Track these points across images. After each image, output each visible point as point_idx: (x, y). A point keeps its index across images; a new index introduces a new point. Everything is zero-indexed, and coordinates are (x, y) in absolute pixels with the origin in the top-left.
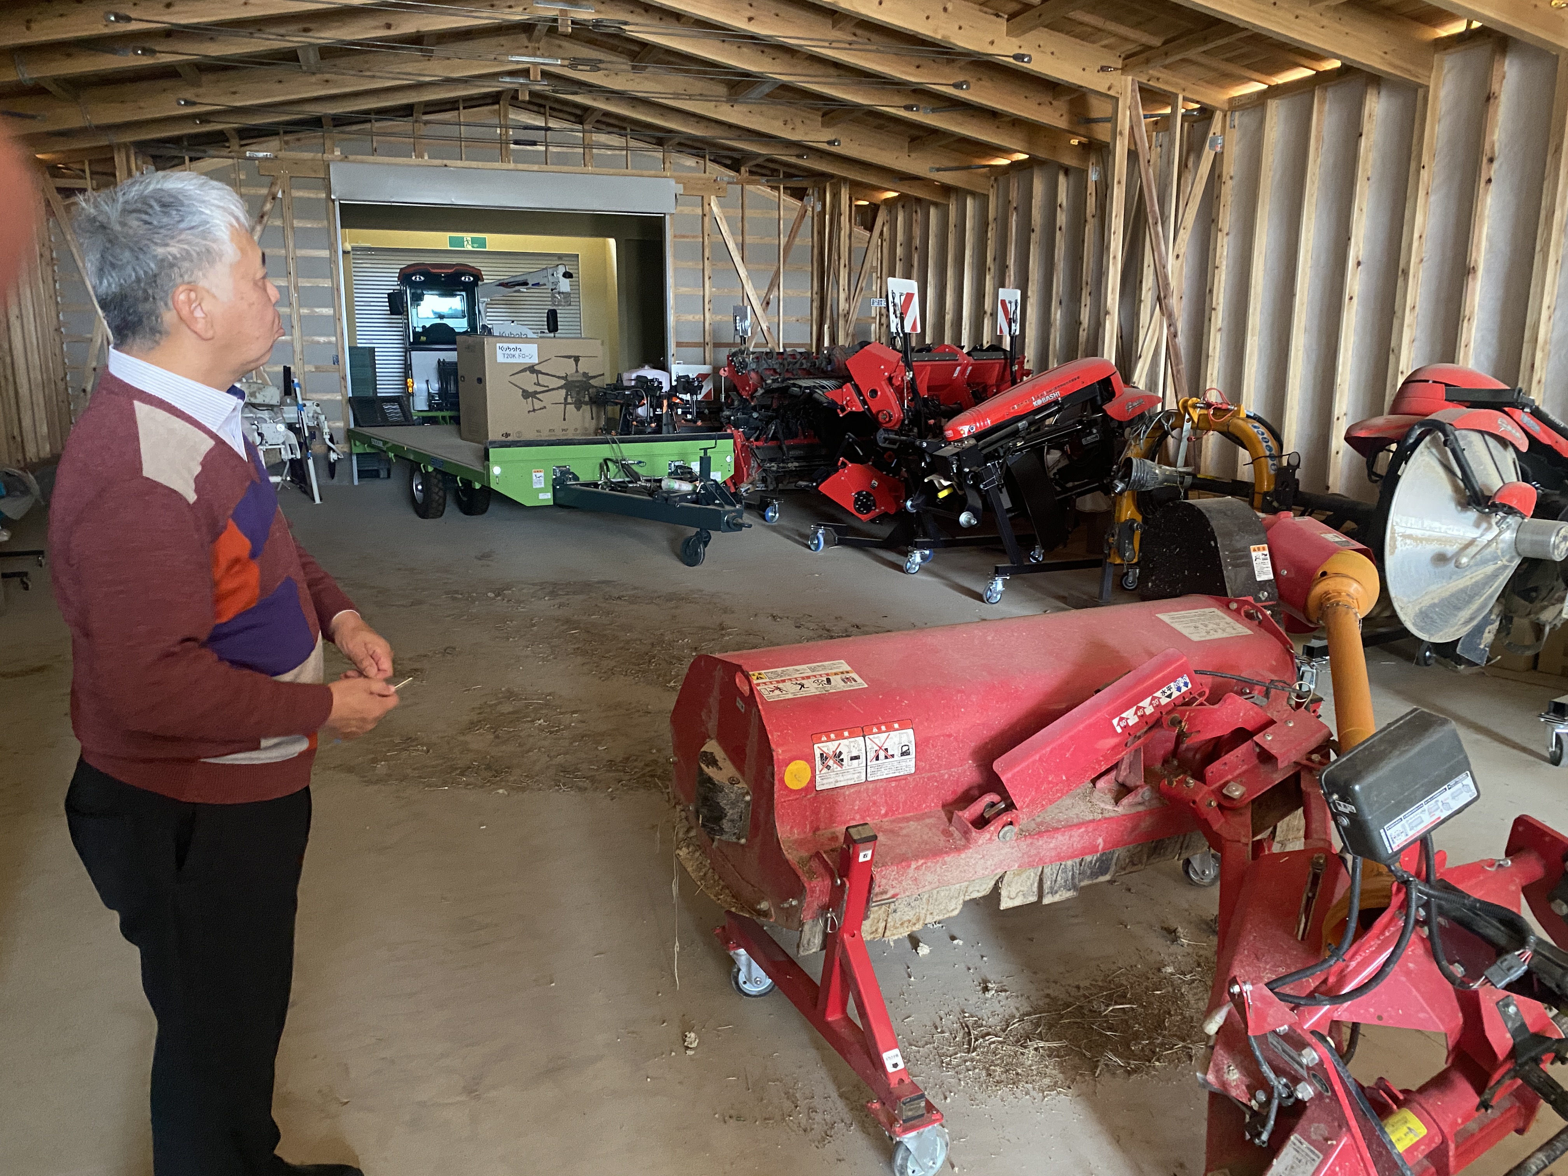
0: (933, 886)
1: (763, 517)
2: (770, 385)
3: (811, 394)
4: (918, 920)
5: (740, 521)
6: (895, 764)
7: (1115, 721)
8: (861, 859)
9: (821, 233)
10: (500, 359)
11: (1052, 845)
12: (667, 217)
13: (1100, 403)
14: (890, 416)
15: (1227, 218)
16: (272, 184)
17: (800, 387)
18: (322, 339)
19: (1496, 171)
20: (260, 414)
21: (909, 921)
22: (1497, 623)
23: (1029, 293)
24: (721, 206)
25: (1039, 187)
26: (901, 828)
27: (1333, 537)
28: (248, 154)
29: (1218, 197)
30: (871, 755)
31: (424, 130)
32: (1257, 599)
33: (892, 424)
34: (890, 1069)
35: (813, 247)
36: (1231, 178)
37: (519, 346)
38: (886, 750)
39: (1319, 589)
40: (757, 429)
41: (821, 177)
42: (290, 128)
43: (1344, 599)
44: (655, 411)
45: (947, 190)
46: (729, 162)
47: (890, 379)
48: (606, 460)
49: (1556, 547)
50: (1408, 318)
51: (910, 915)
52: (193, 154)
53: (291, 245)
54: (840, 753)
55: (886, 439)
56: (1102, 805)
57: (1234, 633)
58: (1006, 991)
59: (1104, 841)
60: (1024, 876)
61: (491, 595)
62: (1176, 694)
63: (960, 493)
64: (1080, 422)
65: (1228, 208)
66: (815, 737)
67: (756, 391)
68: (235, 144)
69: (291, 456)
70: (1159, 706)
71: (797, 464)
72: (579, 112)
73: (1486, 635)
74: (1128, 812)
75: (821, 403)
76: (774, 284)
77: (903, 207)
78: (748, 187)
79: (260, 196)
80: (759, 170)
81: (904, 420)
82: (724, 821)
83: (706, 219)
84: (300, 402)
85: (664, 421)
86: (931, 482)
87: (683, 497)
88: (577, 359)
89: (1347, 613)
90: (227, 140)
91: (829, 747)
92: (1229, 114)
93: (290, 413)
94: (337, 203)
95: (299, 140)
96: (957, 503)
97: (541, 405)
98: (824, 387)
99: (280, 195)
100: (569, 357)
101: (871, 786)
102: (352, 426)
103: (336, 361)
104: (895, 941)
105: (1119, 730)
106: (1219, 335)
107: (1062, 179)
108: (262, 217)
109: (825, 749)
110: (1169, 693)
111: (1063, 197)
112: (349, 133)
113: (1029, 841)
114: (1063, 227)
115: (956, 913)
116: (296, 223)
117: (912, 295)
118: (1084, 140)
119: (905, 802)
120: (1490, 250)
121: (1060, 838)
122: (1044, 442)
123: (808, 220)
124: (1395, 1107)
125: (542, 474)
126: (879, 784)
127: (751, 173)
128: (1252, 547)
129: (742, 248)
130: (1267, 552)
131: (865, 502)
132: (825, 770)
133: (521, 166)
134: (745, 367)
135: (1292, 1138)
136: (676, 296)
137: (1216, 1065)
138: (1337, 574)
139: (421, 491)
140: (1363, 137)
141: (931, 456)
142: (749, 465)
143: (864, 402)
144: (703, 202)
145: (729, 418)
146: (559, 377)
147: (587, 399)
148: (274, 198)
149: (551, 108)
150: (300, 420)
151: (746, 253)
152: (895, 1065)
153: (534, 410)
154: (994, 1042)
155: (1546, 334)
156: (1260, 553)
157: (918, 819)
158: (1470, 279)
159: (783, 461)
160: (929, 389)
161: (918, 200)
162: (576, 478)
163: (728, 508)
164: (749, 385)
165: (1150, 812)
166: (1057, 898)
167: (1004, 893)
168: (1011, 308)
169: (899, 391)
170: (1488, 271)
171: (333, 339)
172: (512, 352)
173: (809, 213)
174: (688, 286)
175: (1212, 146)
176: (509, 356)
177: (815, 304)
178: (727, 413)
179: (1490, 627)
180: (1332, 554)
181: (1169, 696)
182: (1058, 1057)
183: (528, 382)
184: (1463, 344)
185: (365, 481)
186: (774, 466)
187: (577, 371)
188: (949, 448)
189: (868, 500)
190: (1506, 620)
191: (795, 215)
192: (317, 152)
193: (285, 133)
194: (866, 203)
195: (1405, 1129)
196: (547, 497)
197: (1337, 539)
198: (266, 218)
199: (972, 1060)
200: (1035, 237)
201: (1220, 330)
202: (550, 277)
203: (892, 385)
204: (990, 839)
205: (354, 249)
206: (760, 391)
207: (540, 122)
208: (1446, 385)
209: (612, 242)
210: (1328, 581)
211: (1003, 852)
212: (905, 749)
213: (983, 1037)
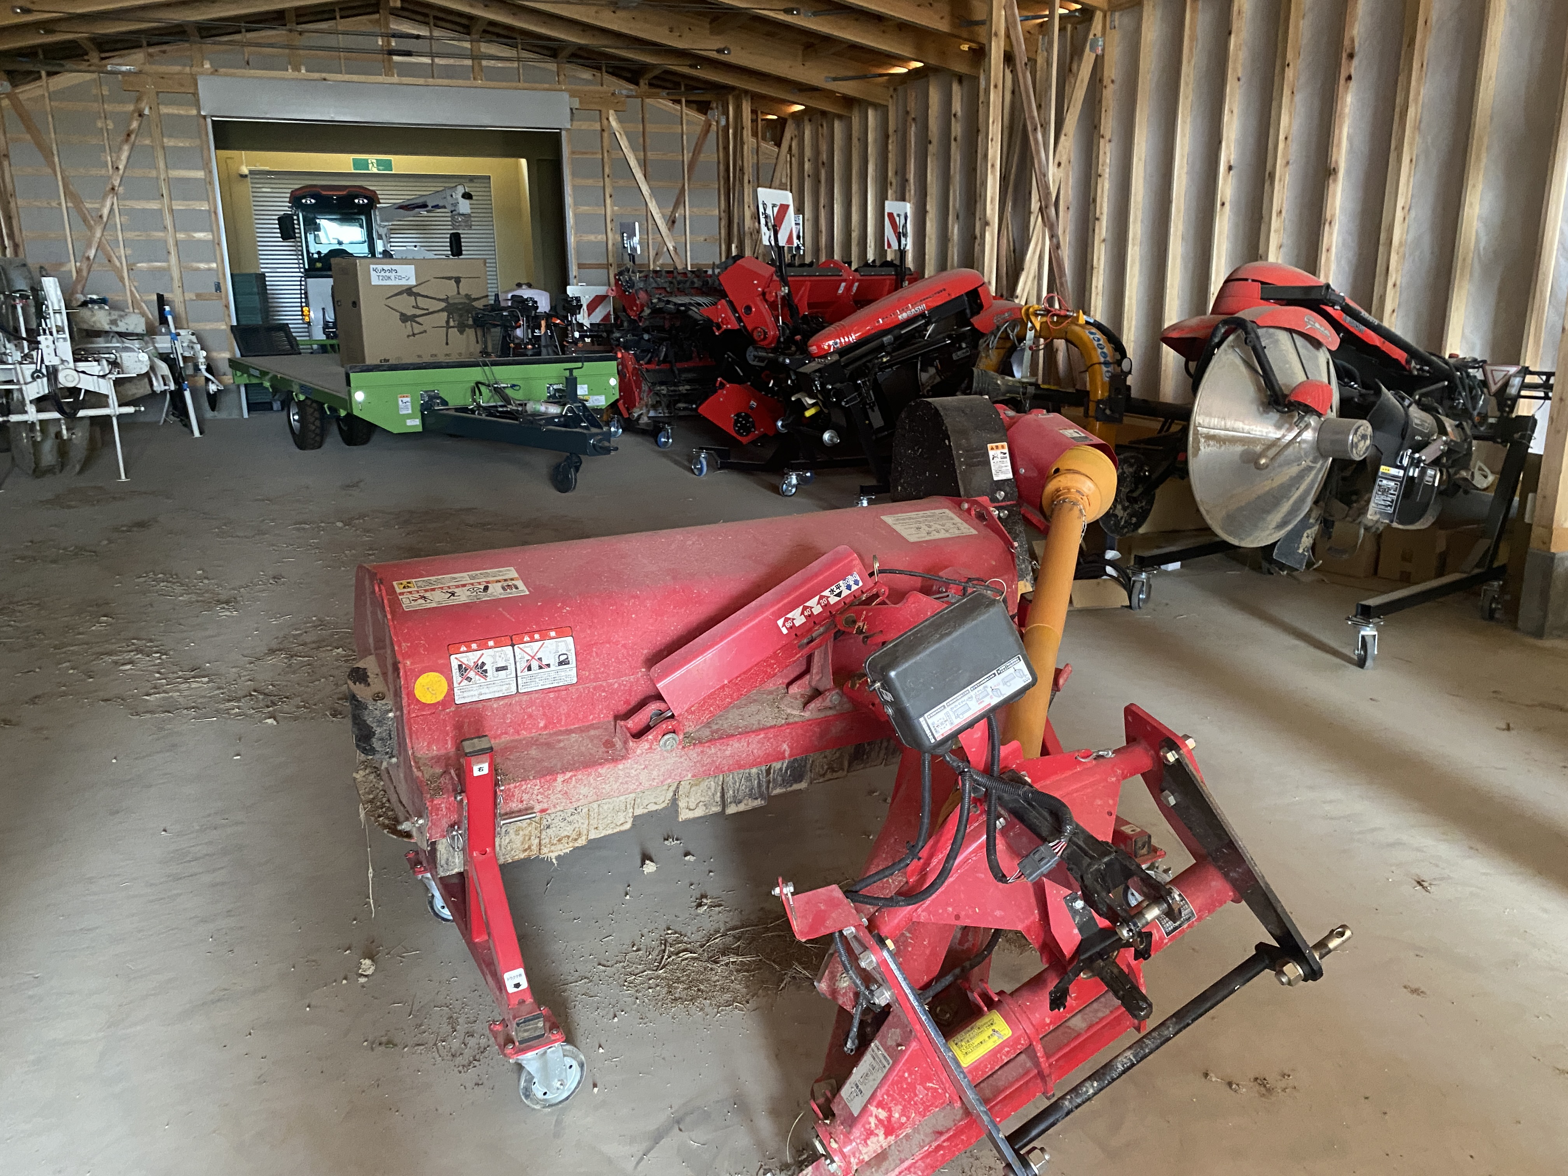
0: (590, 799)
1: (657, 442)
2: (656, 304)
3: (686, 311)
4: (580, 835)
5: (606, 444)
6: (553, 674)
7: (780, 622)
8: (476, 773)
9: (726, 148)
10: (375, 281)
11: (728, 753)
12: (563, 133)
13: (969, 316)
14: (765, 333)
15: (1109, 124)
16: (139, 100)
17: (675, 304)
18: (202, 266)
19: (1355, 67)
20: (128, 344)
21: (568, 837)
22: (1316, 528)
23: (928, 207)
24: (620, 121)
25: (935, 97)
26: (560, 741)
27: (1072, 432)
28: (109, 68)
29: (1100, 101)
30: (522, 665)
31: (299, 41)
32: (994, 500)
33: (766, 342)
34: (511, 989)
35: (719, 162)
36: (1113, 81)
37: (394, 267)
38: (540, 659)
39: (1051, 487)
40: (648, 351)
41: (723, 90)
42: (155, 39)
43: (1074, 496)
44: (533, 332)
45: (849, 102)
46: (629, 75)
47: (764, 294)
48: (478, 383)
49: (1354, 445)
50: (1275, 223)
51: (568, 830)
52: (50, 69)
53: (162, 165)
54: (483, 664)
55: (755, 357)
56: (789, 711)
57: (957, 533)
58: (720, 905)
59: (791, 748)
60: (704, 785)
61: (340, 524)
62: (845, 593)
63: (826, 411)
64: (950, 337)
65: (1111, 113)
66: (452, 647)
67: (643, 311)
68: (94, 57)
69: (163, 388)
70: (826, 606)
71: (688, 387)
72: (464, 21)
73: (1304, 539)
74: (815, 717)
75: (696, 321)
76: (679, 202)
77: (810, 120)
78: (648, 100)
79: (125, 113)
80: (659, 83)
81: (780, 337)
82: (374, 740)
83: (605, 135)
84: (173, 331)
85: (543, 342)
86: (799, 401)
87: (550, 419)
88: (458, 280)
89: (1071, 509)
90: (87, 54)
91: (469, 658)
92: (1108, 14)
93: (163, 343)
94: (209, 121)
95: (164, 52)
96: (821, 422)
97: (421, 329)
98: (699, 304)
99: (147, 112)
100: (449, 278)
101: (525, 698)
102: (238, 354)
103: (218, 287)
104: (558, 858)
105: (785, 631)
106: (1103, 246)
107: (955, 87)
108: (129, 135)
109: (465, 661)
110: (838, 591)
111: (957, 106)
112: (220, 43)
113: (699, 749)
114: (959, 138)
115: (628, 826)
116: (169, 142)
117: (788, 206)
118: (974, 46)
119: (568, 715)
120: (1351, 150)
121: (736, 745)
122: (918, 355)
123: (712, 135)
124: (986, 1009)
125: (408, 399)
126: (533, 696)
127: (651, 85)
128: (989, 446)
129: (644, 164)
130: (1006, 450)
131: (744, 423)
132: (465, 682)
133: (405, 80)
134: (632, 287)
135: (872, 1045)
136: (576, 215)
137: (831, 973)
138: (1069, 471)
139: (298, 421)
140: (1233, 36)
141: (796, 373)
142: (640, 389)
143: (739, 319)
144: (602, 117)
145: (618, 339)
146: (439, 300)
147: (470, 322)
148: (140, 115)
149: (435, 18)
150: (174, 349)
151: (649, 169)
152: (517, 985)
153: (414, 335)
154: (686, 959)
155: (1402, 234)
156: (999, 452)
157: (581, 730)
158: (1331, 181)
159: (676, 385)
160: (810, 306)
161: (824, 113)
162: (444, 402)
163: (594, 430)
164: (637, 305)
165: (840, 716)
166: (742, 807)
167: (682, 804)
168: (900, 222)
169: (773, 306)
170: (1348, 172)
171: (214, 265)
172: (387, 274)
173: (714, 127)
174: (589, 205)
175: (1092, 49)
176: (383, 279)
177: (723, 223)
178: (617, 335)
179: (1309, 531)
180: (1064, 450)
181: (839, 595)
182: (747, 971)
183: (406, 305)
184: (1324, 250)
185: (255, 415)
186: (664, 390)
187: (459, 293)
188: (812, 364)
189: (747, 422)
190: (1327, 524)
191: (698, 129)
192: (185, 65)
193: (149, 45)
194: (775, 117)
195: (990, 1032)
196: (415, 423)
197: (1076, 435)
198: (133, 136)
199: (658, 977)
200: (932, 149)
201: (1104, 240)
202: (449, 198)
203: (766, 301)
204: (651, 748)
205: (251, 172)
206: (647, 311)
207: (424, 32)
208: (1262, 283)
209: (523, 162)
210: (1059, 478)
211: (669, 761)
212: (563, 658)
213: (677, 954)
